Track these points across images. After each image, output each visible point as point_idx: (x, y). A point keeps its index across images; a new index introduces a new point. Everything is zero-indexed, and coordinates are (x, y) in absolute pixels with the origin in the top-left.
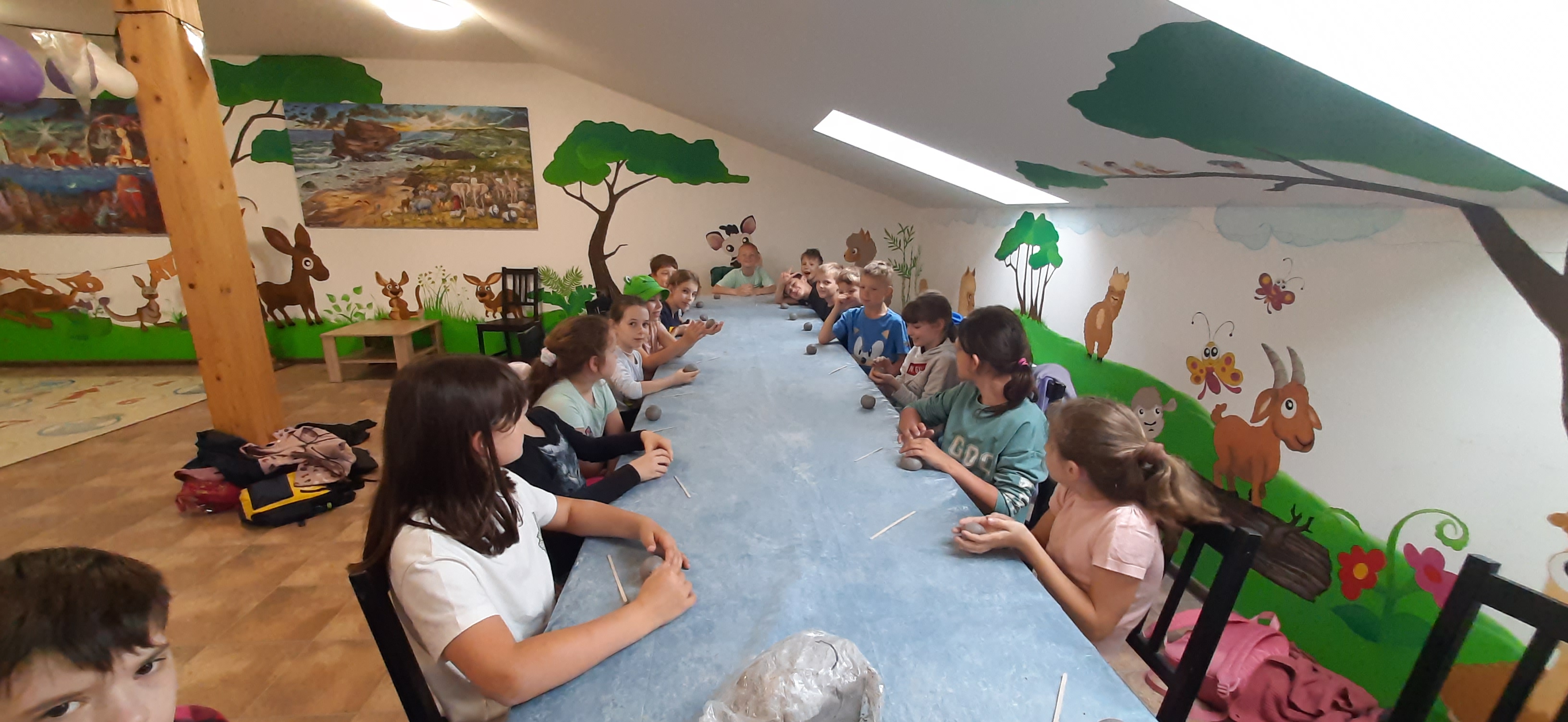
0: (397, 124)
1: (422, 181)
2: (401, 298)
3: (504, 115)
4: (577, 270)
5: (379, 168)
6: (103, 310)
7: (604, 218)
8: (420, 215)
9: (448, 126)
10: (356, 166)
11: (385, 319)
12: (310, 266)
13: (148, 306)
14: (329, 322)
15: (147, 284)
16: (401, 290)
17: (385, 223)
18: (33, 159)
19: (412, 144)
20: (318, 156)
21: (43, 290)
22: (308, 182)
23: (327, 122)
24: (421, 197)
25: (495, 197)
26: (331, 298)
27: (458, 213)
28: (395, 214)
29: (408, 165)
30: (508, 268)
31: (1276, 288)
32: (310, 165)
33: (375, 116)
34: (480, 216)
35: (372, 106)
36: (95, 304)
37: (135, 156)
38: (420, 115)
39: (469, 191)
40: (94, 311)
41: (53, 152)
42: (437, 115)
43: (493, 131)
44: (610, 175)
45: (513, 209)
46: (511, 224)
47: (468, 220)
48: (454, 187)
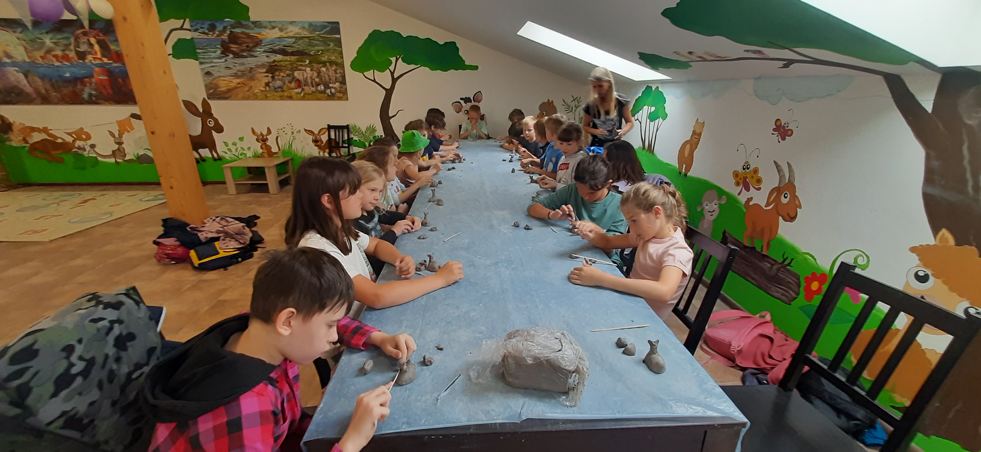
0: (259, 34)
1: (277, 70)
2: (268, 144)
3: (325, 27)
4: (373, 126)
5: (250, 62)
6: (92, 152)
7: (389, 93)
8: (276, 92)
9: (291, 34)
10: (237, 61)
11: (258, 157)
12: (212, 124)
13: (118, 149)
14: (225, 158)
15: (117, 136)
16: (267, 139)
17: (255, 97)
18: (42, 57)
19: (269, 46)
20: (213, 55)
21: (57, 139)
22: (208, 72)
23: (217, 33)
24: (276, 80)
25: (321, 79)
26: (226, 144)
27: (299, 90)
28: (262, 91)
29: (266, 60)
30: (331, 125)
31: (784, 127)
32: (208, 61)
33: (246, 29)
34: (313, 92)
35: (244, 23)
36: (88, 148)
37: (103, 55)
38: (274, 28)
39: (305, 76)
40: (87, 152)
41: (53, 53)
42: (284, 27)
43: (318, 37)
44: (392, 65)
45: (333, 88)
46: (332, 97)
47: (306, 95)
48: (296, 74)
